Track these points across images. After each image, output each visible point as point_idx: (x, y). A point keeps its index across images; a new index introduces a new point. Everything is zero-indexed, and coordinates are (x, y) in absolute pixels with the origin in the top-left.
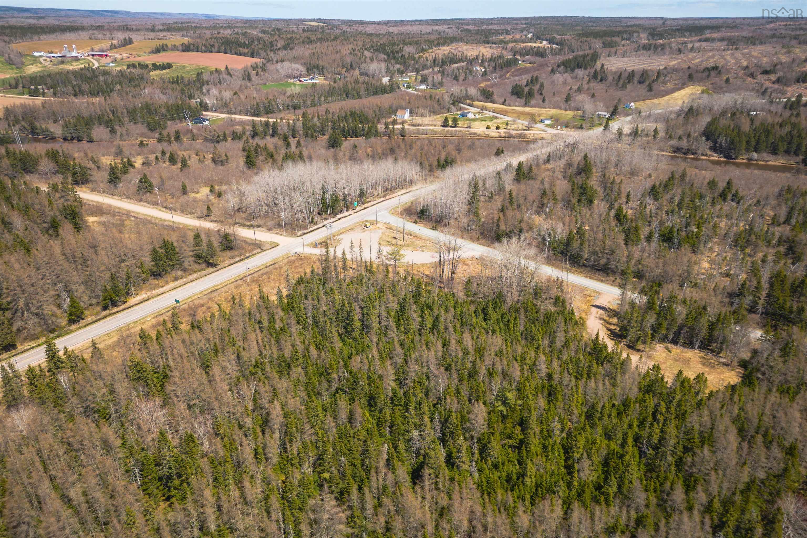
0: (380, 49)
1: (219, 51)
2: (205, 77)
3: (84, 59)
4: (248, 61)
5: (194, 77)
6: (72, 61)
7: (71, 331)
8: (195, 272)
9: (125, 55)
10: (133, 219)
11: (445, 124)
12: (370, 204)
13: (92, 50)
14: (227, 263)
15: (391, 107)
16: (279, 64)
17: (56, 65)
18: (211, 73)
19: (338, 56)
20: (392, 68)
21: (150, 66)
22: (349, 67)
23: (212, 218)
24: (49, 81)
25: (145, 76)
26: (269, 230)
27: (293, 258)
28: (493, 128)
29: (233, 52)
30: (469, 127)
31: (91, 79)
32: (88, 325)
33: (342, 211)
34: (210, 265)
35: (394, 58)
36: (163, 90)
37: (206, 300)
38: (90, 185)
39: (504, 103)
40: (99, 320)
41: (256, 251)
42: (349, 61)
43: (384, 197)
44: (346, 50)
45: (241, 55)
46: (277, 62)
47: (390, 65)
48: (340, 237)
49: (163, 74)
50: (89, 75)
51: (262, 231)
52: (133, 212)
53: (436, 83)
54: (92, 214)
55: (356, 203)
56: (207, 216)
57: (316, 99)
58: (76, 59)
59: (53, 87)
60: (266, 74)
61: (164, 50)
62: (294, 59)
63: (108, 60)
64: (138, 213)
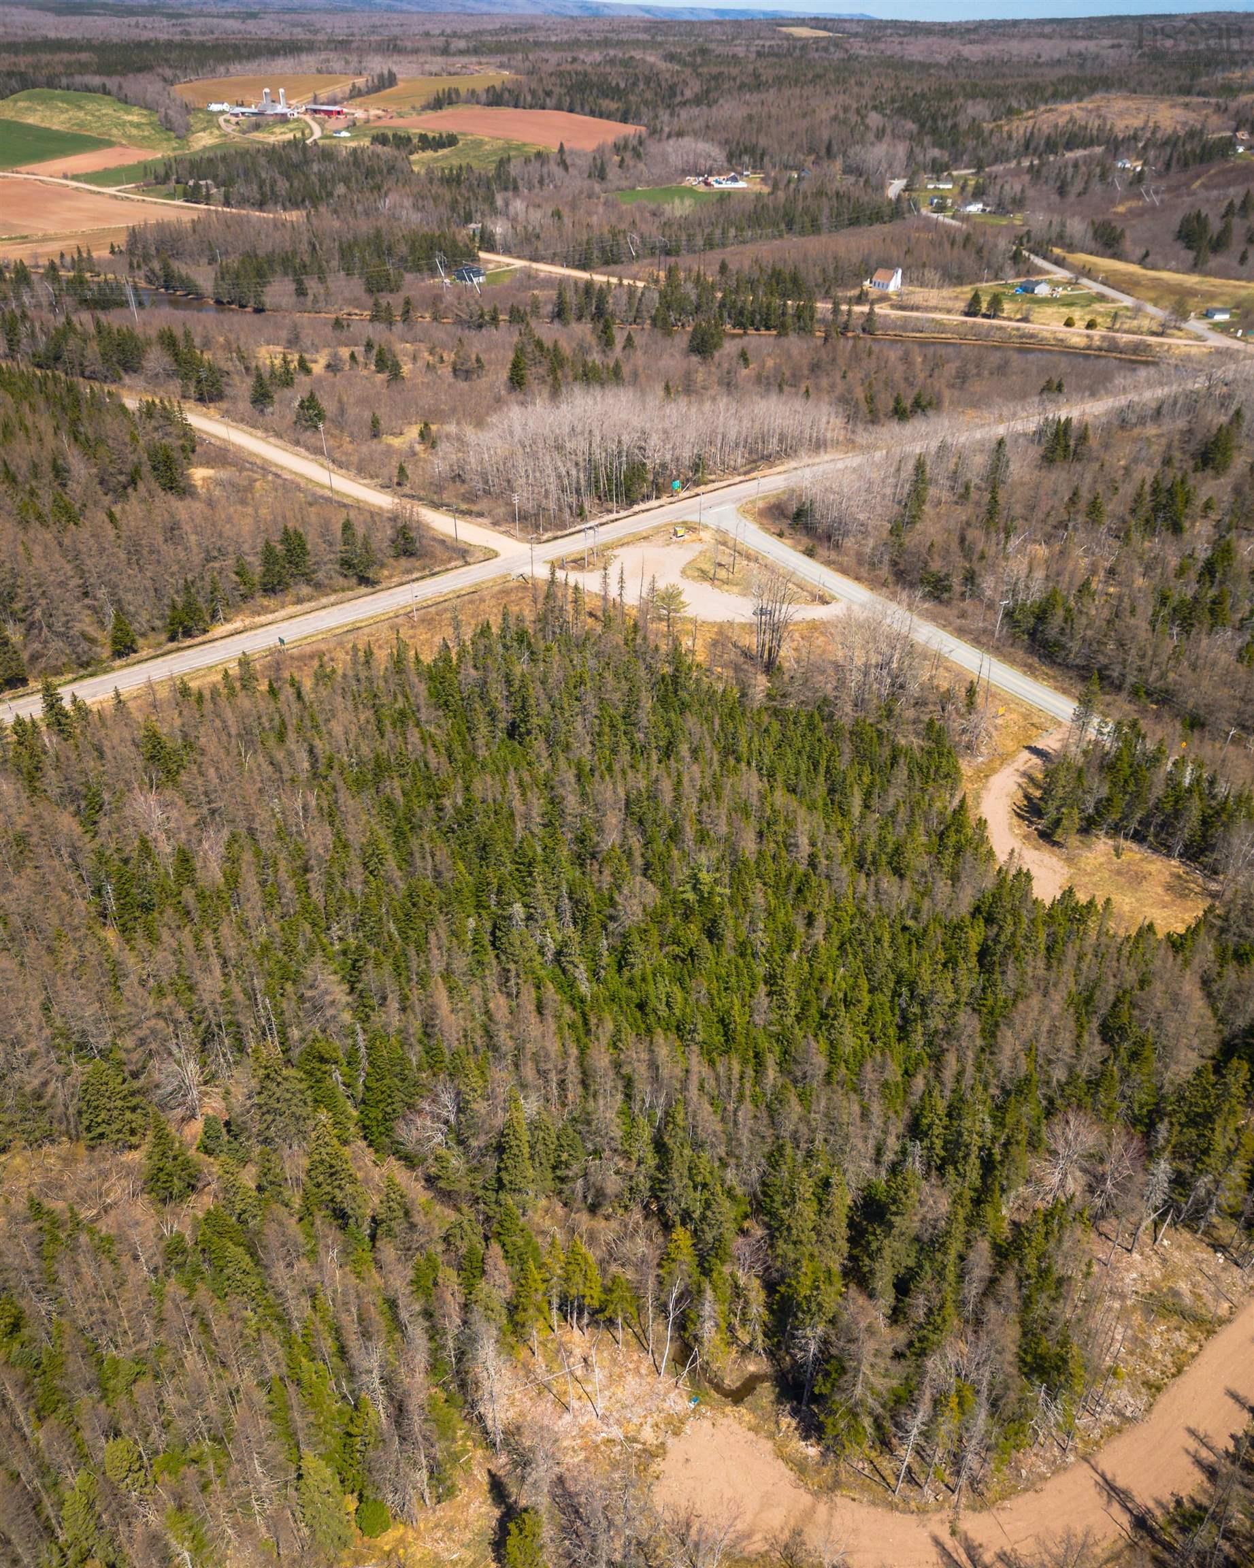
0: (908, 107)
1: (559, 108)
2: (514, 169)
3: (297, 120)
4: (613, 131)
5: (491, 169)
6: (275, 124)
7: (113, 669)
8: (335, 591)
9: (374, 112)
10: (270, 477)
11: (972, 310)
12: (711, 487)
13: (315, 101)
14: (395, 580)
15: (865, 261)
16: (671, 142)
17: (244, 132)
18: (527, 161)
19: (805, 123)
20: (920, 158)
21: (415, 141)
22: (823, 152)
23: (406, 490)
24: (222, 170)
25: (399, 164)
26: (495, 523)
27: (511, 584)
28: (1080, 326)
29: (587, 108)
30: (1025, 319)
31: (296, 167)
32: (139, 662)
33: (647, 498)
34: (364, 581)
35: (934, 131)
36: (419, 201)
37: (332, 646)
38: (224, 405)
39: (1142, 261)
40: (158, 656)
41: (453, 564)
42: (825, 137)
43: (746, 473)
44: (826, 108)
45: (601, 116)
46: (669, 136)
47: (917, 150)
48: (616, 552)
49: (436, 160)
50: (295, 157)
51: (480, 525)
52: (276, 465)
53: (1007, 200)
54: (208, 464)
55: (677, 483)
56: (399, 484)
57: (718, 232)
58: (283, 119)
59: (226, 183)
60: (641, 166)
61: (450, 103)
62: (707, 131)
63: (341, 121)
64: (283, 468)
